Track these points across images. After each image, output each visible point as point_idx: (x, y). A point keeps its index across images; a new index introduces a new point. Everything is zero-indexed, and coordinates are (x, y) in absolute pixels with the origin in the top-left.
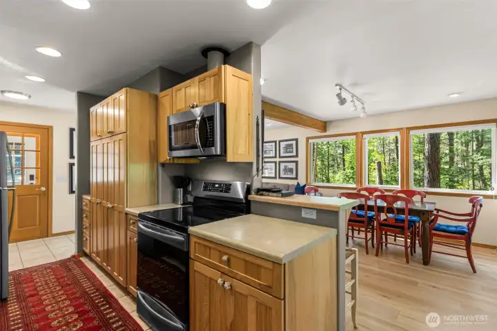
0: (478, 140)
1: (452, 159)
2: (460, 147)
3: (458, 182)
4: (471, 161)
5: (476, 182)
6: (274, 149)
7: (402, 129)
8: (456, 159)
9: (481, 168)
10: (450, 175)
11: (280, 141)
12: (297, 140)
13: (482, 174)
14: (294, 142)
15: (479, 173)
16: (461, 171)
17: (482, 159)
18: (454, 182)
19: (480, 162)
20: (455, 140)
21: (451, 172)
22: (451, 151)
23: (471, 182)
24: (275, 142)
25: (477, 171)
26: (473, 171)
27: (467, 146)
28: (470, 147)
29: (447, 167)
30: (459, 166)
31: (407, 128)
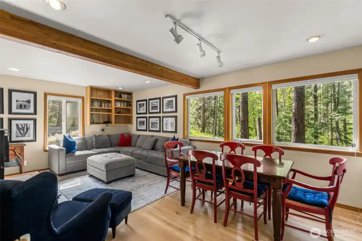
0: (335, 102)
1: (316, 116)
2: (322, 107)
3: (320, 133)
4: (330, 117)
5: (334, 133)
6: (158, 105)
7: (264, 83)
8: (319, 116)
9: (337, 123)
10: (315, 128)
11: (163, 98)
12: (176, 97)
13: (338, 127)
14: (174, 99)
15: (335, 126)
16: (323, 125)
17: (338, 116)
18: (318, 133)
19: (337, 118)
20: (319, 102)
21: (316, 126)
22: (316, 110)
23: (330, 133)
24: (160, 98)
25: (334, 125)
26: (332, 125)
27: (327, 106)
28: (329, 107)
29: (313, 122)
30: (322, 121)
31: (269, 83)
